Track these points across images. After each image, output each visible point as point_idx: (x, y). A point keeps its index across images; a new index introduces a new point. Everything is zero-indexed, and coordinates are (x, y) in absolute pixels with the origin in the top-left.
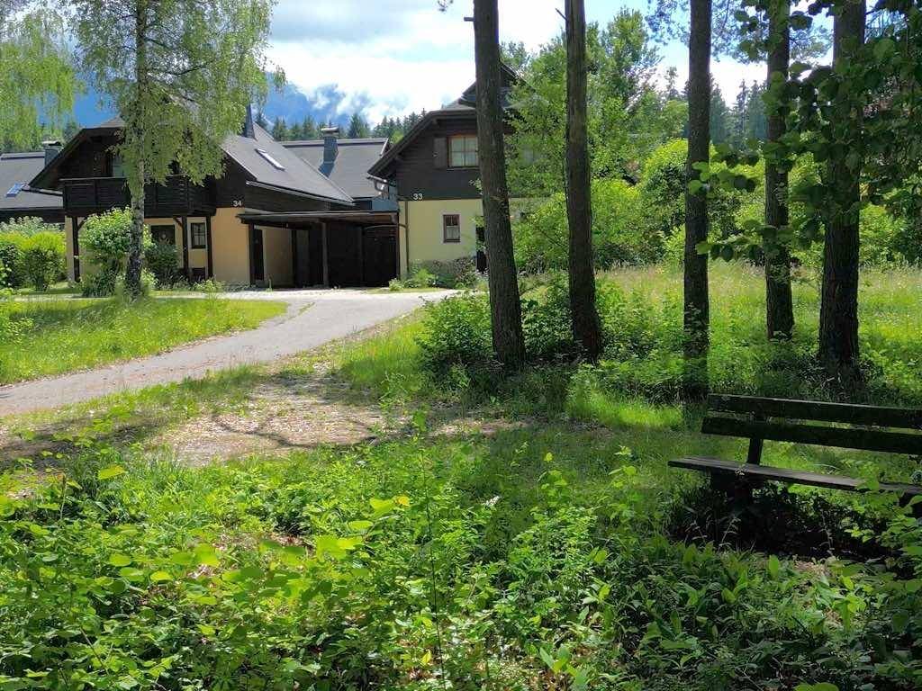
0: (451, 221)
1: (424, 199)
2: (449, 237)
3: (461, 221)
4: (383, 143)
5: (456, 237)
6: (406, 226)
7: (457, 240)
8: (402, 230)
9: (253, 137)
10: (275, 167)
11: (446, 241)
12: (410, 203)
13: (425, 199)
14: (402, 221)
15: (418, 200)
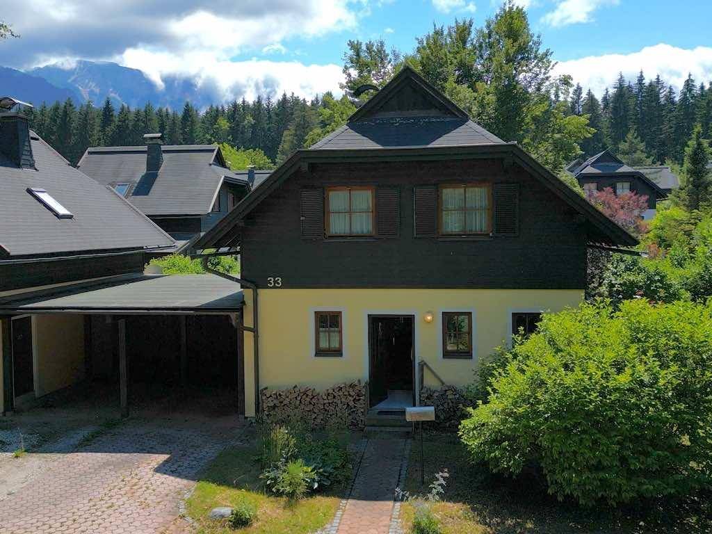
0: (328, 321)
1: (284, 286)
2: (324, 345)
3: (345, 322)
4: (213, 151)
5: (335, 345)
6: (255, 330)
7: (338, 352)
8: (248, 338)
9: (32, 166)
10: (57, 215)
11: (320, 352)
12: (262, 292)
13: (286, 285)
14: (248, 321)
15: (275, 287)
